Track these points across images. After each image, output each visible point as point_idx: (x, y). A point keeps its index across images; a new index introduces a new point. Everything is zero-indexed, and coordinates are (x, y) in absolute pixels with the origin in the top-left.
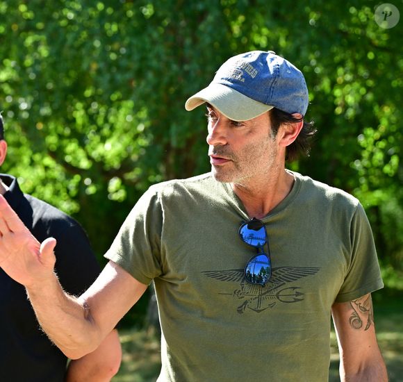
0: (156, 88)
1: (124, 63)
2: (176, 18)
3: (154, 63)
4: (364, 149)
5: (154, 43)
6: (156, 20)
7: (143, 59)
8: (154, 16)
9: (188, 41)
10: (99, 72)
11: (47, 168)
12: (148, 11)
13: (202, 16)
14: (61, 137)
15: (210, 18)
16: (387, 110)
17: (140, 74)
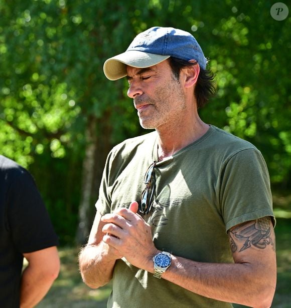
0: (83, 74)
1: (60, 56)
2: (97, 25)
3: (81, 57)
4: (230, 118)
5: (81, 42)
6: (83, 26)
7: (74, 54)
8: (82, 24)
9: (106, 42)
10: (43, 63)
11: (7, 133)
12: (77, 20)
13: (115, 23)
14: (16, 110)
15: (121, 25)
16: (247, 90)
17: (71, 64)
